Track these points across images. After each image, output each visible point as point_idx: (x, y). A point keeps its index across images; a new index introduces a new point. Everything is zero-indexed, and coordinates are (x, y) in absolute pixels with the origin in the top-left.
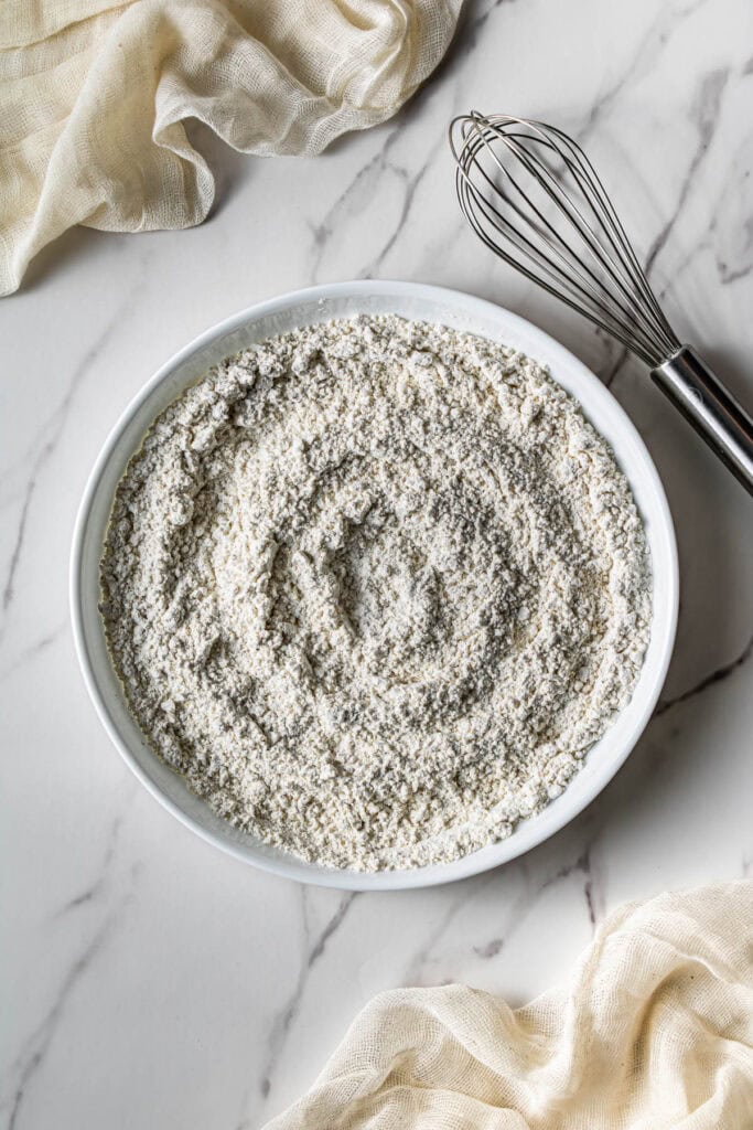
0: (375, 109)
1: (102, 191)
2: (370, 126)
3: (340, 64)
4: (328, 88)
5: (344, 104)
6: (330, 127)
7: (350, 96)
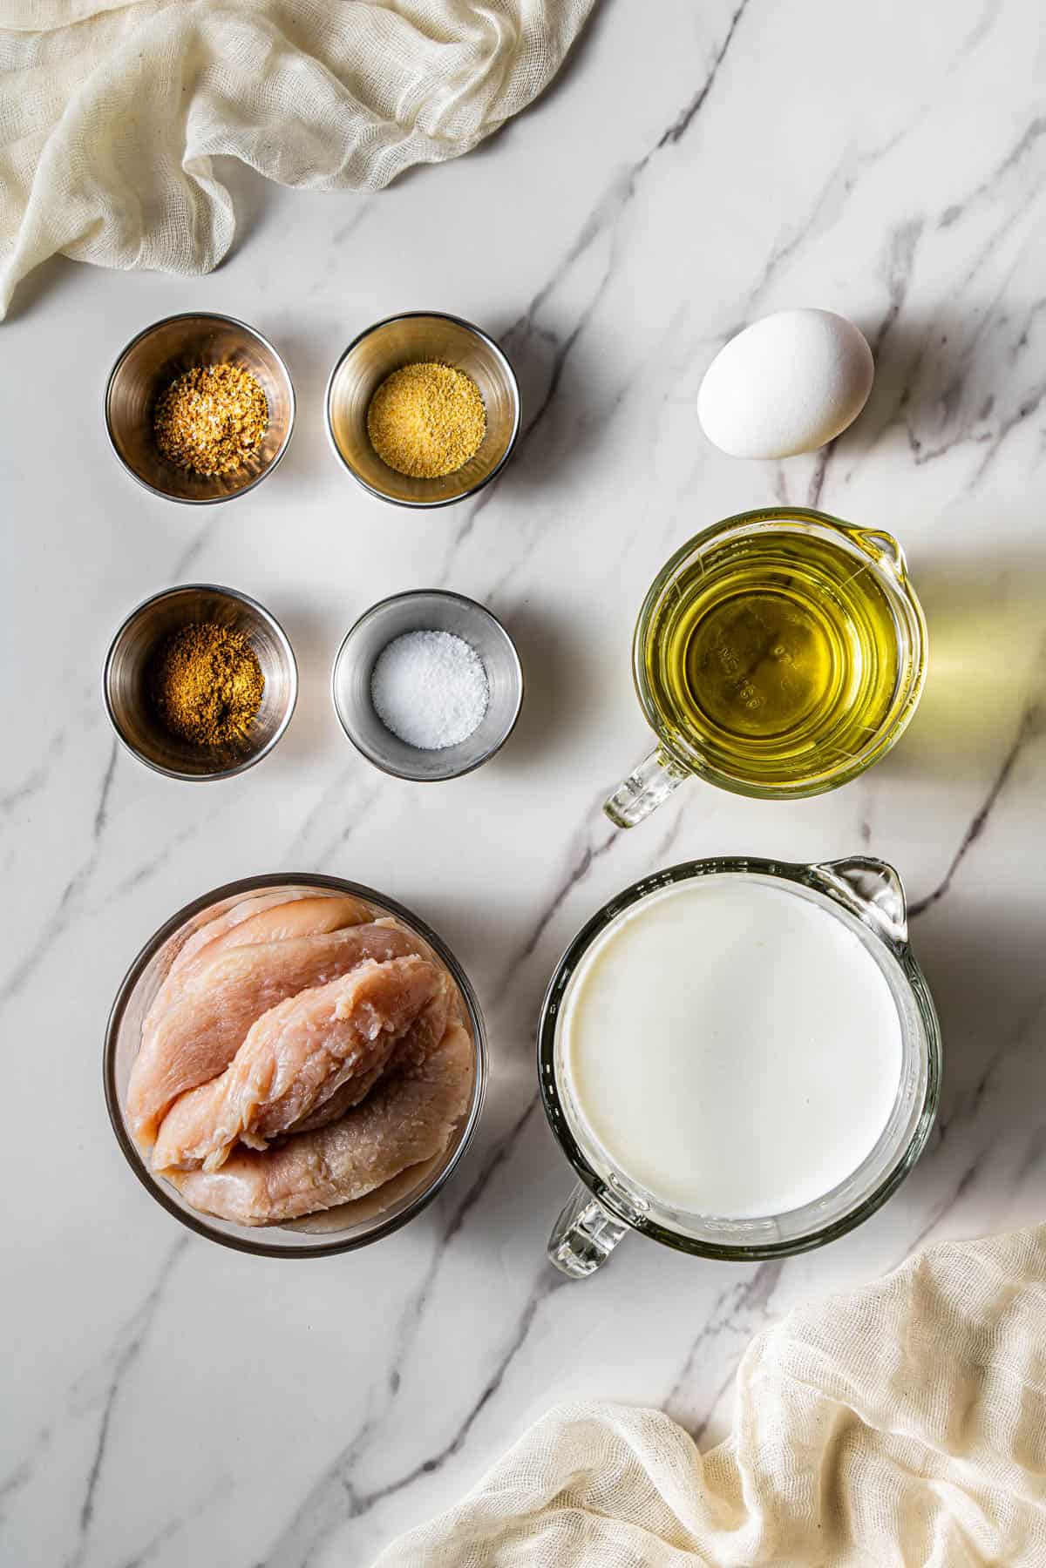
0: (450, 140)
1: (100, 204)
2: (440, 160)
3: (413, 84)
4: (398, 112)
5: (415, 131)
6: (395, 157)
7: (423, 123)
